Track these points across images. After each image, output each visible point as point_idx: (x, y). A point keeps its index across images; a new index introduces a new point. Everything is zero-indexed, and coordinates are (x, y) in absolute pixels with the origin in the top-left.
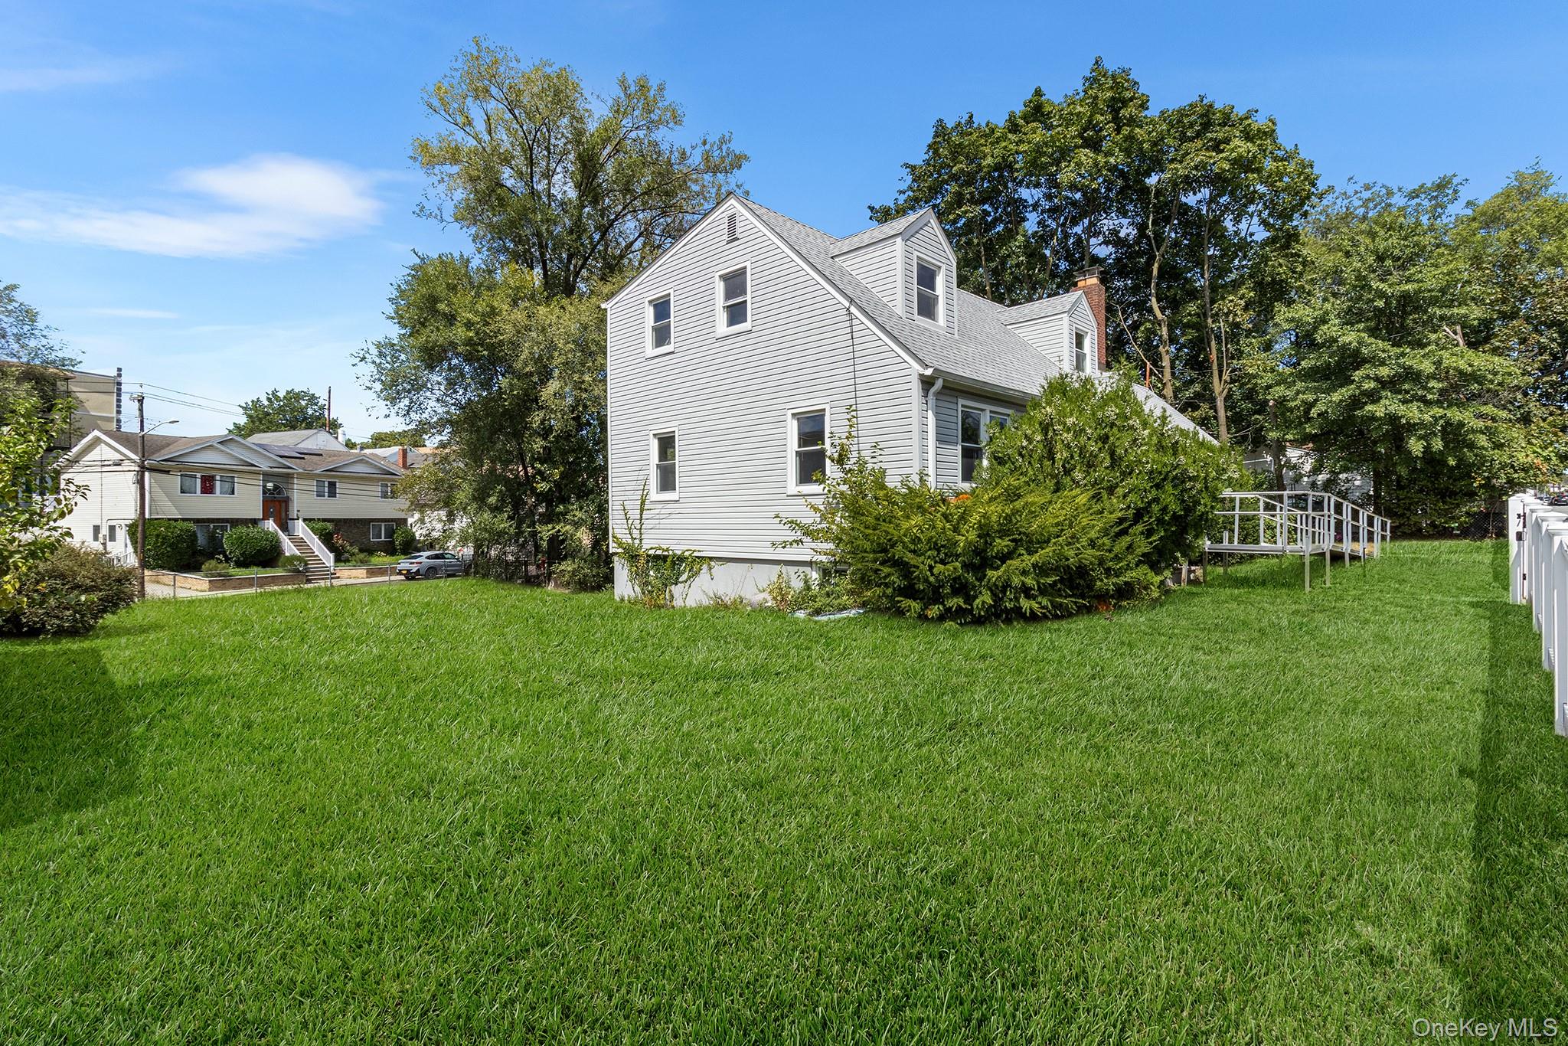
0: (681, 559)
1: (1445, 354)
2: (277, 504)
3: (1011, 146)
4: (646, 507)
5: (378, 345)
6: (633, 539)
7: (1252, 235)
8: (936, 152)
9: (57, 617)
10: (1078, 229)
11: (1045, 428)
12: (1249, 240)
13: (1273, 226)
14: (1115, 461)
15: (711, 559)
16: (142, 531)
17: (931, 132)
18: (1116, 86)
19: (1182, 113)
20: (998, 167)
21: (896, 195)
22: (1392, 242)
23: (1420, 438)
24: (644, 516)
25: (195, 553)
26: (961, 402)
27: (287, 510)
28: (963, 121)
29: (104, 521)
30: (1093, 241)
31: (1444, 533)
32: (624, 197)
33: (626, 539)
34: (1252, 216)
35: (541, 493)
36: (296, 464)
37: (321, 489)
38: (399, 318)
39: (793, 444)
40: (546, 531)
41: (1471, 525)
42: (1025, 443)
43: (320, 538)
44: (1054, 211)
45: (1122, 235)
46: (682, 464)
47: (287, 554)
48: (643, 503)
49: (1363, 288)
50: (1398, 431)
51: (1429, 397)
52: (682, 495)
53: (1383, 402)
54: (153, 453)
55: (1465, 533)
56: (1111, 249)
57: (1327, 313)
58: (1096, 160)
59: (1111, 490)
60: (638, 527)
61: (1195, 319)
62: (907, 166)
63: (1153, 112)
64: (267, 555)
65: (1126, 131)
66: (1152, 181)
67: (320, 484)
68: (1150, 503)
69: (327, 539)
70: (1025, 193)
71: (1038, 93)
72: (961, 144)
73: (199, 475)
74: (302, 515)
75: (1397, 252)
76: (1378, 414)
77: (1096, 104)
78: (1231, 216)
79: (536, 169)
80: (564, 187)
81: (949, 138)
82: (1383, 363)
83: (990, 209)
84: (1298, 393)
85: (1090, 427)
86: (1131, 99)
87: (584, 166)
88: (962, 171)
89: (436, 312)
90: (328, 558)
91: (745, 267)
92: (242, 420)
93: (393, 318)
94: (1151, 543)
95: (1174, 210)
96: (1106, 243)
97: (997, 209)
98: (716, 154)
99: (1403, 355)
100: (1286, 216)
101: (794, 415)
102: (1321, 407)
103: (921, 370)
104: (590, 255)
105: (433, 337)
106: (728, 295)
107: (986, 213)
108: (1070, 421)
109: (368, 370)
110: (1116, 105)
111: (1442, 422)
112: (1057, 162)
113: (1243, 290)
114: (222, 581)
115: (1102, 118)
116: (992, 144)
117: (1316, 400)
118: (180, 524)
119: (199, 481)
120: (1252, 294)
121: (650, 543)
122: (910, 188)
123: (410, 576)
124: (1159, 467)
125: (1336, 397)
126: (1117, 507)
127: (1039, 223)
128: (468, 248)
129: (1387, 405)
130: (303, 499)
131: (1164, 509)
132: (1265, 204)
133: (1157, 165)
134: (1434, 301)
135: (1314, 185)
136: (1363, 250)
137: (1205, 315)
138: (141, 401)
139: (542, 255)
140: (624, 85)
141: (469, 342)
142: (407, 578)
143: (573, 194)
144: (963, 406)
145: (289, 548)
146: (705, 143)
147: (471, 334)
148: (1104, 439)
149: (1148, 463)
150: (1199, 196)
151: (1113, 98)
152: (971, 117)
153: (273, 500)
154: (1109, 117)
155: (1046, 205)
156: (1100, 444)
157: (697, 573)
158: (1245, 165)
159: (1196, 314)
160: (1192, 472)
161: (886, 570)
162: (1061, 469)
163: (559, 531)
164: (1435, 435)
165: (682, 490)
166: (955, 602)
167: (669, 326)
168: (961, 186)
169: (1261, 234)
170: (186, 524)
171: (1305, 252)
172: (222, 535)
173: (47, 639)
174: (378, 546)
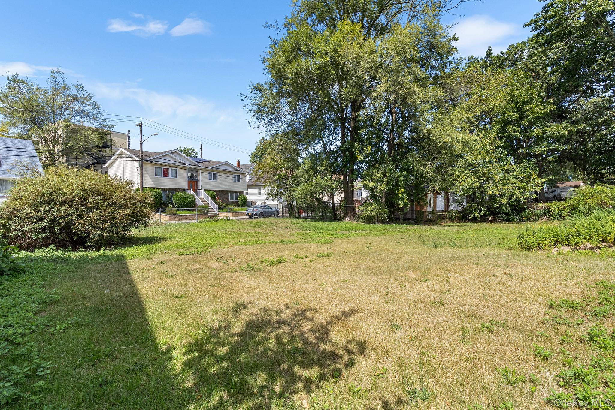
2: (193, 183)
9: (99, 228)
27: (197, 186)
36: (200, 165)
37: (210, 176)
43: (211, 198)
47: (199, 205)
64: (190, 205)
67: (210, 174)
69: (214, 198)
73: (162, 168)
74: (204, 188)
90: (215, 208)
114: (174, 216)
118: (156, 190)
119: (163, 171)
123: (251, 216)
130: (203, 179)
138: (141, 126)
145: (199, 202)
153: (192, 181)
170: (158, 190)
172: (172, 196)
173: (90, 246)
174: (232, 203)
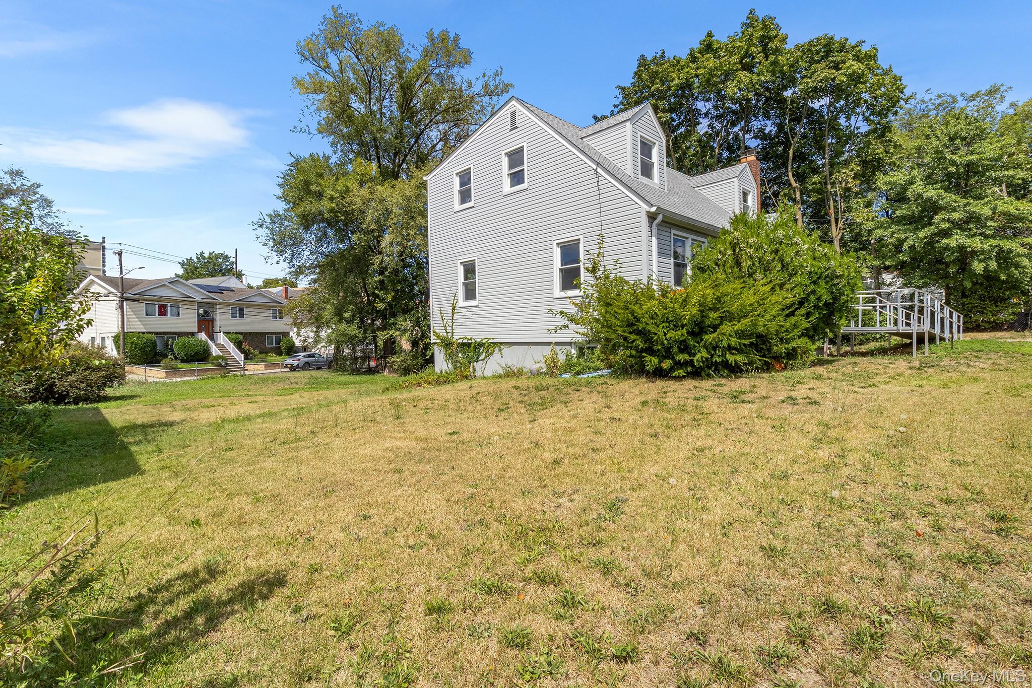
0: (481, 345)
1: (999, 203)
2: (206, 323)
3: (692, 71)
4: (456, 311)
5: (270, 216)
6: (447, 333)
7: (857, 129)
8: (640, 77)
9: (76, 388)
10: (736, 129)
11: (734, 246)
12: (856, 132)
13: (873, 121)
14: (784, 266)
15: (501, 343)
16: (122, 339)
17: (636, 64)
18: (765, 27)
19: (811, 43)
20: (682, 87)
21: (613, 109)
22: (961, 127)
23: (980, 261)
24: (454, 318)
25: (156, 354)
26: (673, 232)
27: (213, 327)
28: (658, 56)
29: (98, 334)
30: (747, 136)
31: (996, 327)
32: (430, 114)
33: (442, 333)
34: (859, 115)
35: (379, 311)
36: (218, 297)
37: (234, 312)
38: (284, 198)
39: (557, 264)
40: (382, 336)
41: (1015, 321)
42: (720, 257)
43: (234, 345)
44: (719, 117)
45: (767, 131)
46: (480, 281)
47: (214, 355)
48: (454, 308)
49: (939, 159)
50: (964, 256)
51: (988, 232)
52: (480, 302)
53: (954, 237)
54: (128, 290)
55: (1011, 327)
56: (759, 141)
57: (914, 177)
58: (751, 78)
59: (781, 286)
60: (451, 325)
61: (819, 186)
62: (619, 87)
63: (790, 45)
64: (201, 356)
65: (772, 58)
66: (788, 94)
67: (233, 309)
68: (808, 294)
69: (239, 345)
70: (700, 105)
71: (710, 35)
72: (657, 72)
73: (157, 304)
74: (223, 330)
75: (964, 134)
76: (951, 245)
77: (752, 40)
78: (844, 116)
79: (373, 96)
80: (391, 107)
81: (649, 67)
82: (954, 210)
83: (675, 117)
84: (893, 233)
85: (766, 244)
86: (776, 36)
87: (405, 94)
88: (657, 90)
89: (309, 192)
90: (240, 357)
91: (523, 147)
92: (181, 271)
93: (281, 198)
94: (809, 322)
95: (804, 112)
96: (755, 137)
97: (680, 117)
98: (491, 83)
99: (968, 204)
100: (882, 114)
101: (558, 244)
102: (910, 242)
103: (648, 209)
104: (409, 153)
105: (308, 208)
106: (511, 167)
107: (673, 120)
108: (751, 240)
109: (263, 232)
110: (765, 41)
111: (996, 249)
112: (723, 82)
113: (853, 165)
114: (173, 371)
115: (755, 50)
116: (678, 70)
117: (907, 238)
118: (146, 336)
119: (157, 307)
120: (858, 168)
121: (459, 335)
122: (622, 103)
123: (293, 369)
124: (816, 269)
125: (921, 234)
126: (786, 297)
127: (709, 126)
128: (329, 151)
129: (956, 240)
130: (223, 320)
131: (819, 299)
132: (867, 107)
133: (793, 81)
134: (990, 168)
135: (902, 93)
136: (939, 133)
137: (826, 183)
138: (120, 254)
139: (377, 153)
140: (431, 37)
141: (331, 210)
142: (291, 370)
143: (397, 113)
144: (674, 235)
145: (215, 351)
146: (484, 76)
147: (334, 205)
148: (776, 251)
149: (807, 267)
150: (822, 102)
151: (763, 36)
152: (663, 53)
153: (204, 320)
154: (760, 49)
155: (715, 113)
156: (773, 255)
157: (491, 354)
158: (856, 78)
159: (820, 183)
160: (839, 272)
161: (633, 337)
162: (747, 273)
163: (392, 335)
164: (992, 259)
165: (480, 298)
166: (682, 357)
167: (470, 189)
168: (656, 100)
169: (864, 128)
170: (150, 335)
171: (896, 138)
172: (173, 343)
173: (69, 403)
174: (271, 350)
